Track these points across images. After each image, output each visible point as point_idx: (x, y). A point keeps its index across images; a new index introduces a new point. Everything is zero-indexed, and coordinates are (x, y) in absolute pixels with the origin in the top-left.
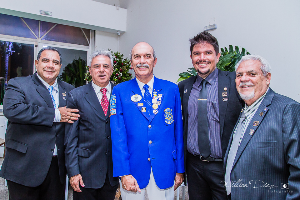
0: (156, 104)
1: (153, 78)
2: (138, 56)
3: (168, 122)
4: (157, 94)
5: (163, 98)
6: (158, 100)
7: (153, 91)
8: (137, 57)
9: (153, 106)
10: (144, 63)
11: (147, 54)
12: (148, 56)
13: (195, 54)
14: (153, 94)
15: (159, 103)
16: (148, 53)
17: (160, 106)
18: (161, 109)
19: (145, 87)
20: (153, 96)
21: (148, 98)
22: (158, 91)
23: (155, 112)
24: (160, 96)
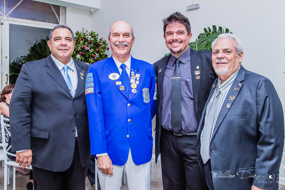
0: (135, 84)
1: (130, 58)
2: (117, 35)
3: (146, 101)
4: (135, 74)
5: (140, 78)
6: (136, 80)
7: (131, 71)
8: (116, 35)
9: (132, 86)
10: (123, 42)
11: (126, 33)
12: (127, 35)
13: (168, 34)
15: (138, 82)
16: (127, 32)
17: (138, 86)
18: (140, 88)
19: (122, 66)
20: (131, 75)
21: (126, 77)
22: (136, 71)
23: (134, 91)
24: (138, 76)
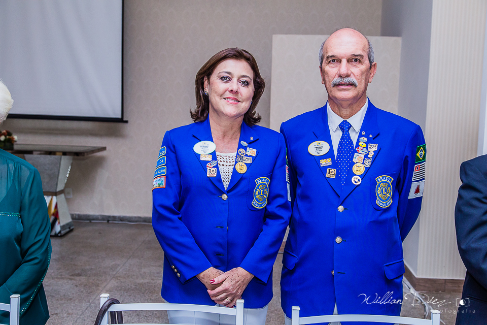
0: (361, 165)
1: (366, 105)
2: (336, 60)
3: (381, 204)
4: (367, 143)
5: (377, 153)
6: (366, 156)
7: (360, 135)
8: (333, 61)
9: (355, 169)
10: (348, 76)
11: (355, 56)
12: (356, 60)
14: (358, 141)
15: (368, 163)
16: (357, 54)
17: (367, 170)
18: (369, 176)
19: (342, 126)
20: (358, 145)
21: (347, 150)
22: (371, 136)
23: (356, 180)
